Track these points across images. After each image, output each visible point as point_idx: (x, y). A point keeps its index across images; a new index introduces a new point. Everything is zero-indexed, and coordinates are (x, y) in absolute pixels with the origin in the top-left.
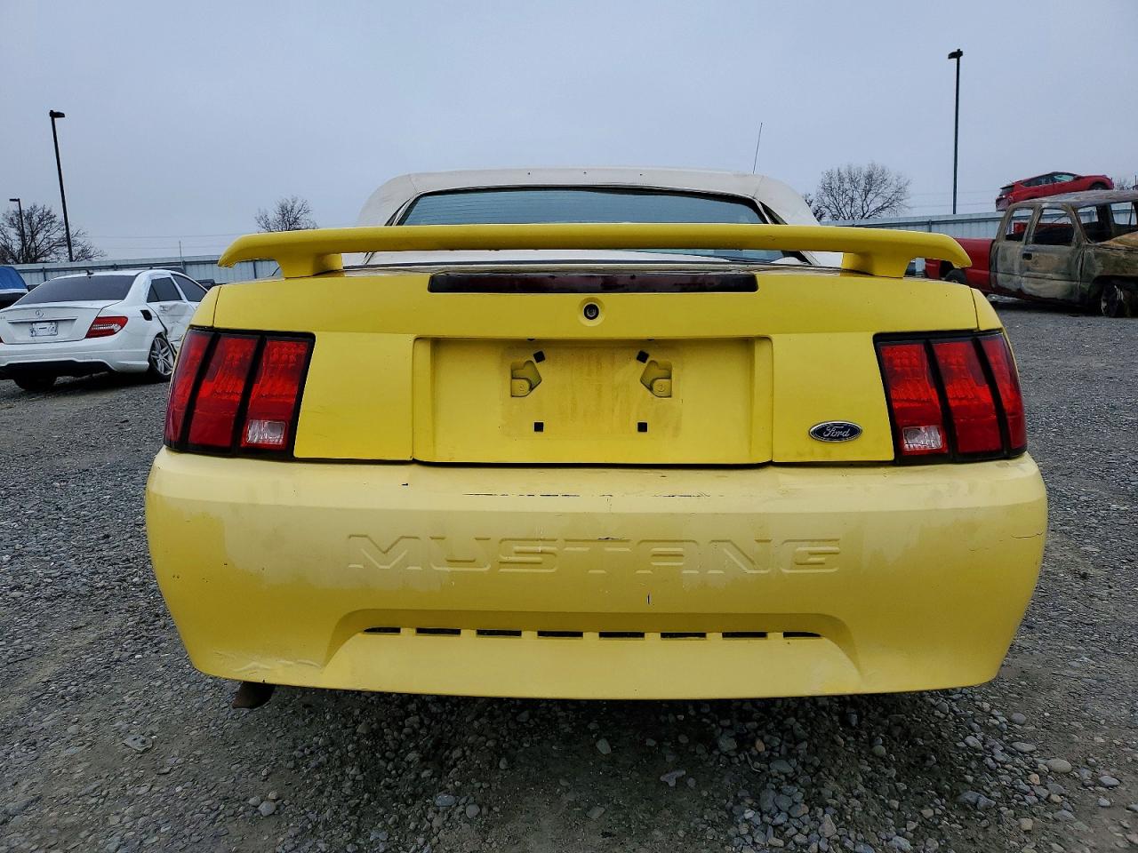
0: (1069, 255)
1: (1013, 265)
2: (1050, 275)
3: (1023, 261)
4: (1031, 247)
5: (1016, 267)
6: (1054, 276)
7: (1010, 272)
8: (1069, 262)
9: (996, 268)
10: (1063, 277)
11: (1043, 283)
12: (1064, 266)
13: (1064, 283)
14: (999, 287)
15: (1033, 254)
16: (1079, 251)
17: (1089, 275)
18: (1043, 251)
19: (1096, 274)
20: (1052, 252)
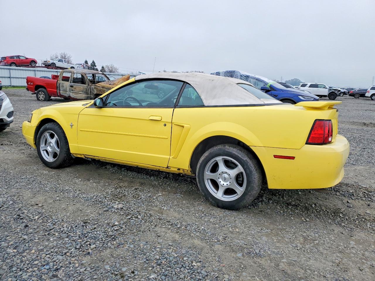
0: (86, 87)
1: (67, 89)
2: (81, 92)
3: (70, 88)
4: (73, 84)
5: (68, 89)
6: (81, 93)
7: (66, 91)
8: (86, 89)
9: (60, 89)
10: (85, 93)
11: (78, 95)
12: (85, 90)
13: (85, 95)
14: (61, 95)
15: (74, 86)
16: (89, 86)
17: (93, 93)
18: (77, 85)
19: (95, 93)
20: (81, 86)
